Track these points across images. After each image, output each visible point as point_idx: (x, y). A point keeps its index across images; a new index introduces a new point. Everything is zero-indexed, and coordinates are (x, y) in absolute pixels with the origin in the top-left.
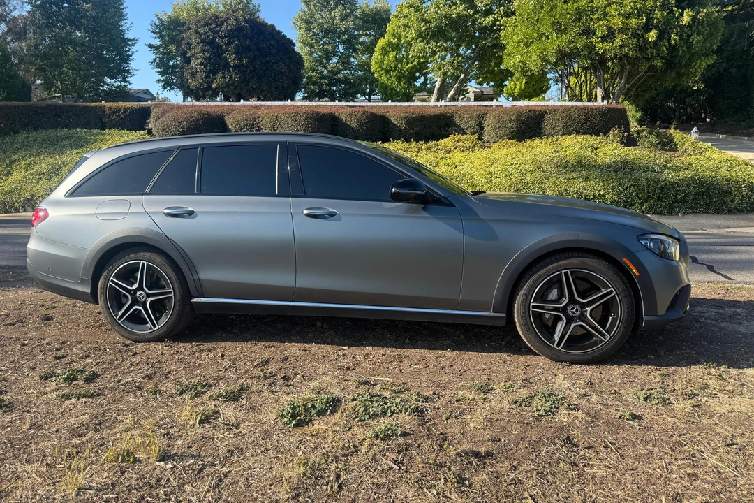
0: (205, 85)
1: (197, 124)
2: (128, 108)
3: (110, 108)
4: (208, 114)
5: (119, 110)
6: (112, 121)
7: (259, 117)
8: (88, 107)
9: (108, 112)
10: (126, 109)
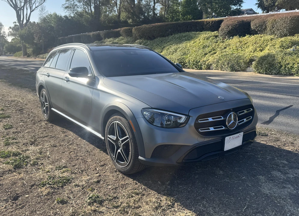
0: (272, 4)
1: (236, 27)
2: (213, 21)
3: (206, 22)
4: (243, 21)
5: (210, 22)
6: (206, 27)
7: (267, 21)
8: (198, 22)
9: (205, 23)
10: (212, 22)
